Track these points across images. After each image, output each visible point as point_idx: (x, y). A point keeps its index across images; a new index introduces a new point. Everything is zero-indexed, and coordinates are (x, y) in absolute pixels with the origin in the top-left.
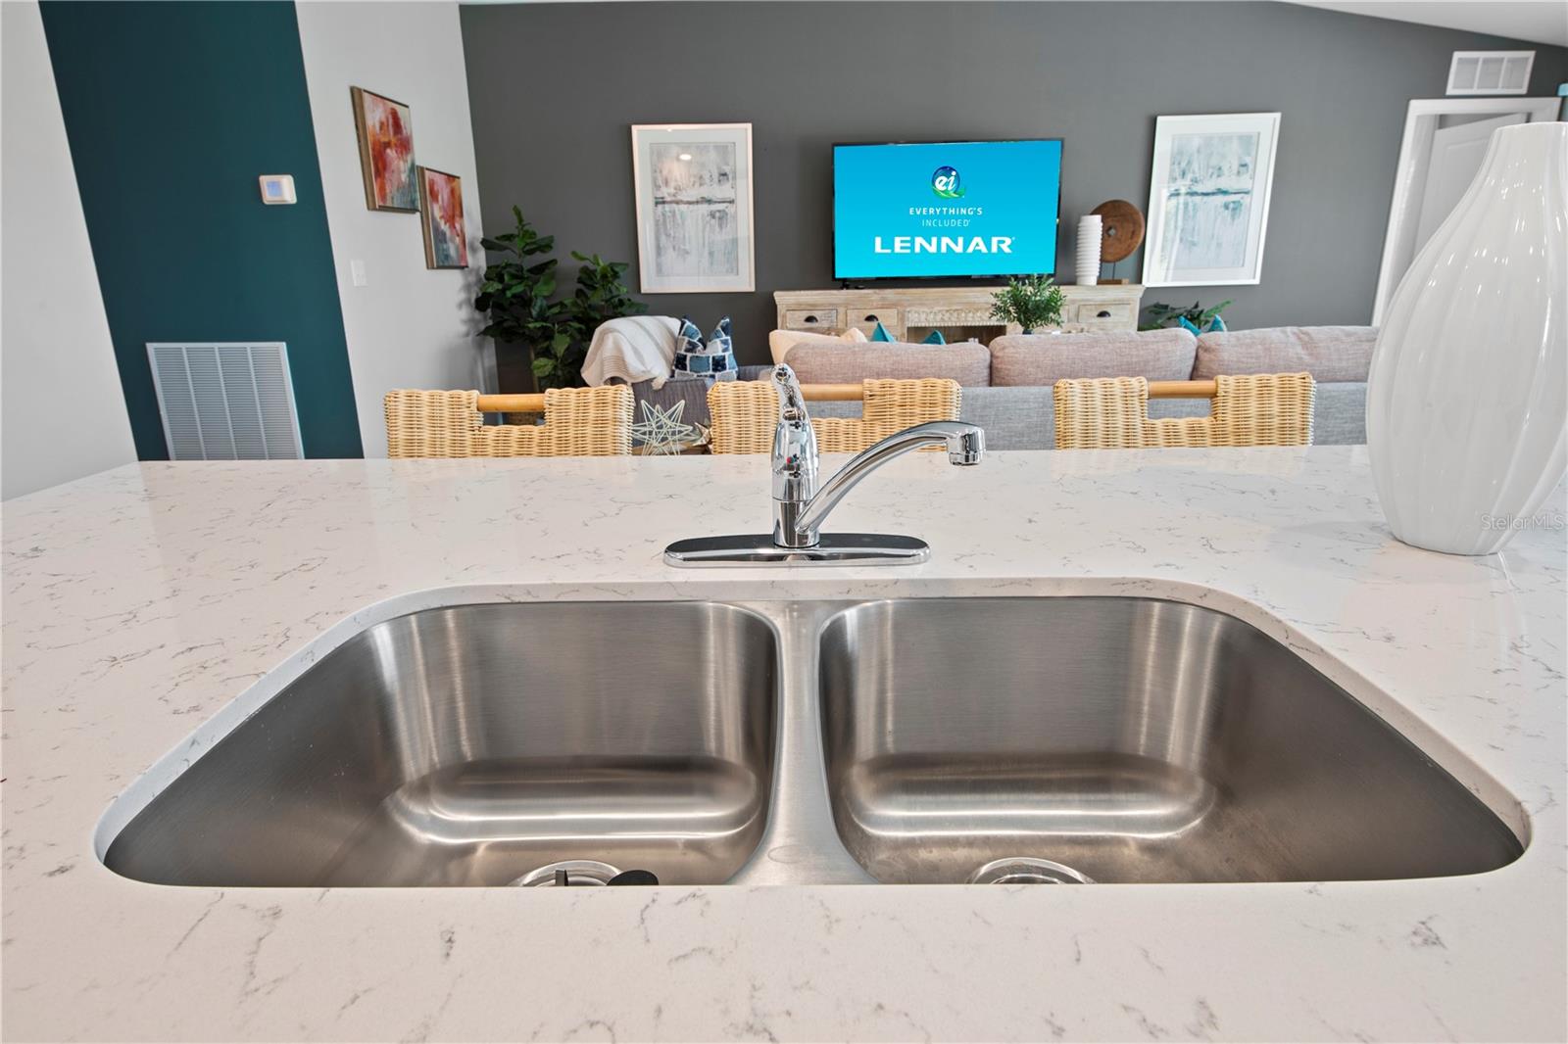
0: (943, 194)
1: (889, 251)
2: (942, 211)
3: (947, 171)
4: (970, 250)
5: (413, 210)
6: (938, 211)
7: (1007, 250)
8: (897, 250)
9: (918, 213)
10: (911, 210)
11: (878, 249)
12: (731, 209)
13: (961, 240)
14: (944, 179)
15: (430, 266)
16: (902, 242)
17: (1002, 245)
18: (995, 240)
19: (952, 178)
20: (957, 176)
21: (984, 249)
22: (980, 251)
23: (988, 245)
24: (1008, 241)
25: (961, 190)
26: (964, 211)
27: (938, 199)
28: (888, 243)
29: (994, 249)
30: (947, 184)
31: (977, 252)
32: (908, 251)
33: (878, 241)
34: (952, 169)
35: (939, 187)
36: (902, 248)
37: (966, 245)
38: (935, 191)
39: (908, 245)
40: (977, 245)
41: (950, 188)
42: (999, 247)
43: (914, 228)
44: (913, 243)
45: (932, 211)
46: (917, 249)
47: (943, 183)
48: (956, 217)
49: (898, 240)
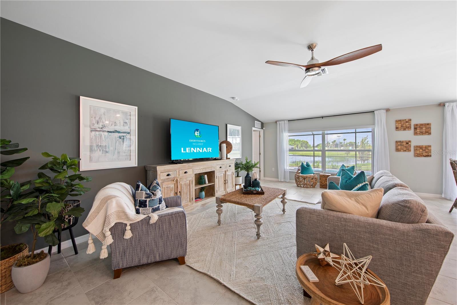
0: (197, 136)
1: (185, 152)
3: (197, 130)
4: (203, 151)
6: (196, 141)
7: (211, 151)
8: (187, 152)
9: (192, 141)
11: (182, 151)
12: (128, 136)
13: (201, 149)
16: (188, 149)
18: (208, 149)
19: (199, 132)
20: (200, 132)
21: (206, 151)
23: (207, 150)
25: (201, 135)
26: (201, 141)
27: (195, 138)
28: (185, 150)
29: (208, 151)
30: (197, 134)
31: (205, 152)
32: (190, 152)
33: (182, 149)
34: (198, 130)
35: (196, 134)
36: (188, 151)
37: (202, 151)
38: (195, 135)
39: (190, 150)
40: (205, 150)
41: (198, 135)
42: (209, 151)
43: (191, 145)
44: (191, 149)
46: (192, 151)
47: (197, 133)
49: (187, 149)
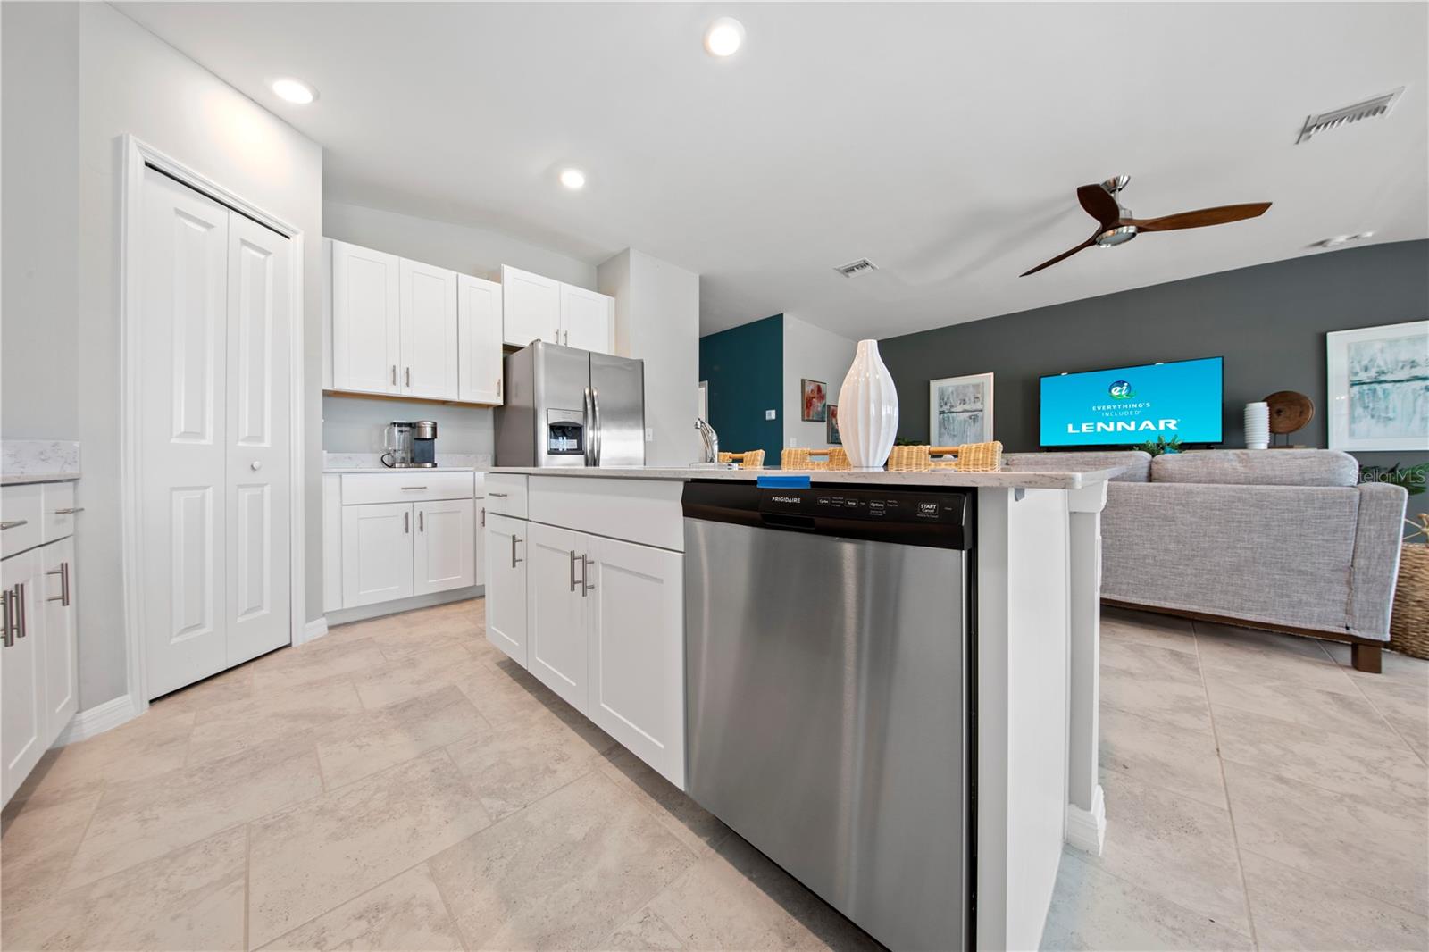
0: (1117, 397)
1: (1078, 432)
2: (1117, 407)
3: (1120, 383)
4: (1141, 428)
5: (823, 421)
6: (1114, 407)
7: (1173, 428)
8: (1084, 430)
9: (1099, 409)
10: (1094, 408)
11: (1070, 430)
12: (980, 414)
13: (1133, 423)
14: (1119, 388)
15: (828, 442)
16: (1088, 426)
17: (1168, 425)
18: (1162, 421)
19: (1125, 388)
20: (1129, 386)
21: (1153, 428)
22: (1150, 429)
23: (1157, 425)
24: (1174, 422)
25: (1132, 393)
26: (1135, 406)
27: (1113, 399)
28: (1077, 427)
29: (1162, 428)
30: (1121, 391)
31: (1147, 429)
32: (1092, 431)
33: (1070, 427)
34: (1124, 382)
35: (1115, 393)
36: (1087, 429)
37: (1138, 426)
38: (1112, 396)
39: (1092, 427)
40: (1147, 425)
41: (1123, 393)
42: (1165, 426)
43: (1097, 418)
44: (1095, 426)
45: (1109, 407)
46: (1099, 430)
47: (1117, 391)
48: (1129, 410)
49: (1084, 425)
